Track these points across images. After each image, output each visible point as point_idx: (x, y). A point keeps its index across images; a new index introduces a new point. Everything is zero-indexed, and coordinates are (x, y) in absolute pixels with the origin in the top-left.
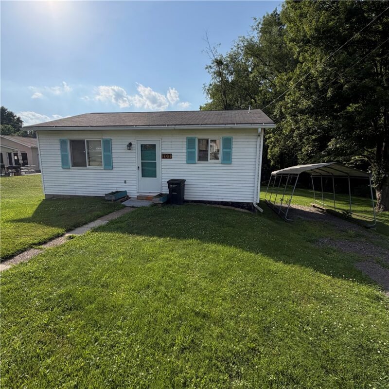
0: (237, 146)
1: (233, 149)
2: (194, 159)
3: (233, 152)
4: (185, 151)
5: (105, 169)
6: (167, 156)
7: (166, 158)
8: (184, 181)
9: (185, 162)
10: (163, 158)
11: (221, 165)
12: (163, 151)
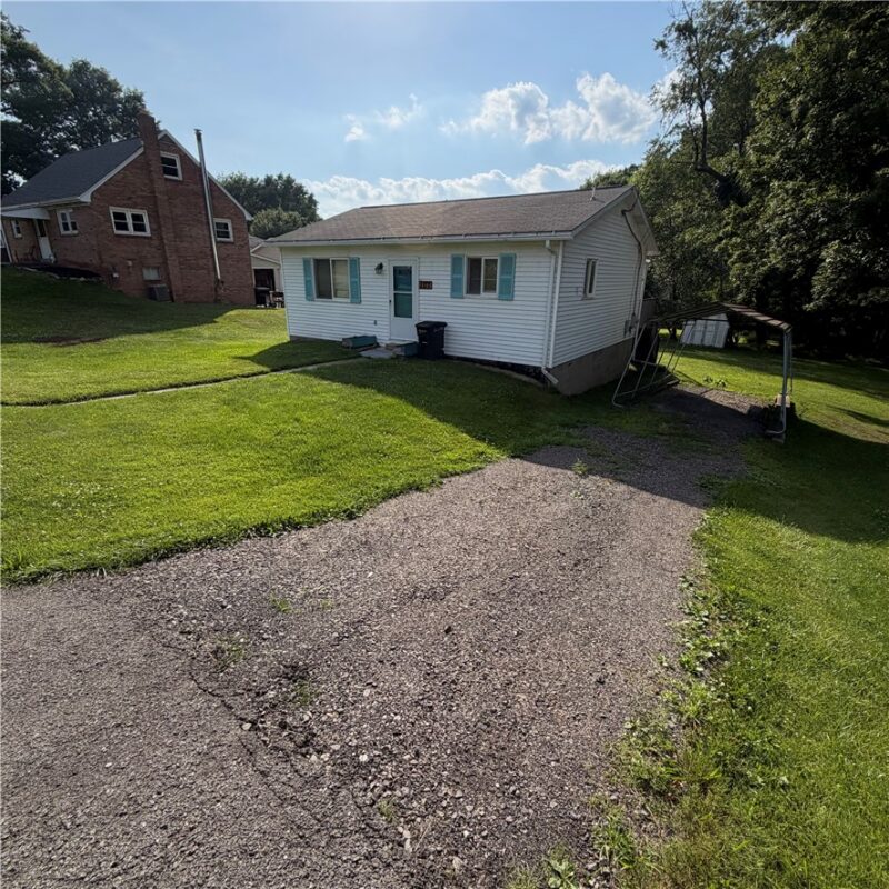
0: (522, 269)
1: (517, 274)
2: (460, 290)
3: (516, 279)
4: (449, 278)
5: (352, 303)
6: (426, 285)
7: (425, 288)
8: (445, 325)
9: (449, 295)
10: (421, 288)
11: (497, 302)
12: (421, 277)
